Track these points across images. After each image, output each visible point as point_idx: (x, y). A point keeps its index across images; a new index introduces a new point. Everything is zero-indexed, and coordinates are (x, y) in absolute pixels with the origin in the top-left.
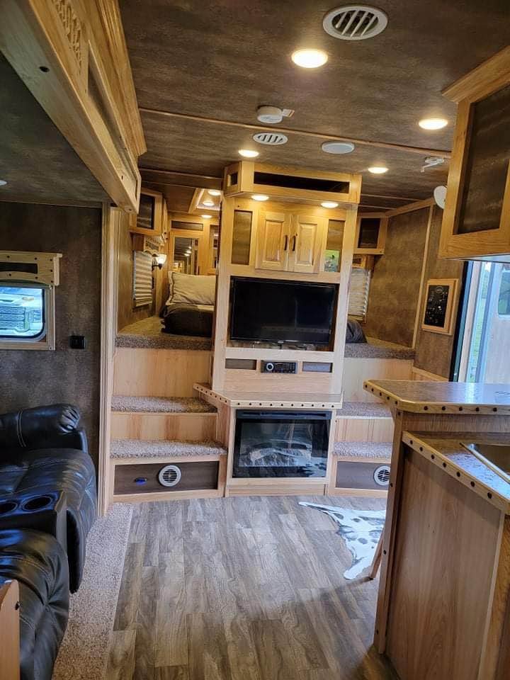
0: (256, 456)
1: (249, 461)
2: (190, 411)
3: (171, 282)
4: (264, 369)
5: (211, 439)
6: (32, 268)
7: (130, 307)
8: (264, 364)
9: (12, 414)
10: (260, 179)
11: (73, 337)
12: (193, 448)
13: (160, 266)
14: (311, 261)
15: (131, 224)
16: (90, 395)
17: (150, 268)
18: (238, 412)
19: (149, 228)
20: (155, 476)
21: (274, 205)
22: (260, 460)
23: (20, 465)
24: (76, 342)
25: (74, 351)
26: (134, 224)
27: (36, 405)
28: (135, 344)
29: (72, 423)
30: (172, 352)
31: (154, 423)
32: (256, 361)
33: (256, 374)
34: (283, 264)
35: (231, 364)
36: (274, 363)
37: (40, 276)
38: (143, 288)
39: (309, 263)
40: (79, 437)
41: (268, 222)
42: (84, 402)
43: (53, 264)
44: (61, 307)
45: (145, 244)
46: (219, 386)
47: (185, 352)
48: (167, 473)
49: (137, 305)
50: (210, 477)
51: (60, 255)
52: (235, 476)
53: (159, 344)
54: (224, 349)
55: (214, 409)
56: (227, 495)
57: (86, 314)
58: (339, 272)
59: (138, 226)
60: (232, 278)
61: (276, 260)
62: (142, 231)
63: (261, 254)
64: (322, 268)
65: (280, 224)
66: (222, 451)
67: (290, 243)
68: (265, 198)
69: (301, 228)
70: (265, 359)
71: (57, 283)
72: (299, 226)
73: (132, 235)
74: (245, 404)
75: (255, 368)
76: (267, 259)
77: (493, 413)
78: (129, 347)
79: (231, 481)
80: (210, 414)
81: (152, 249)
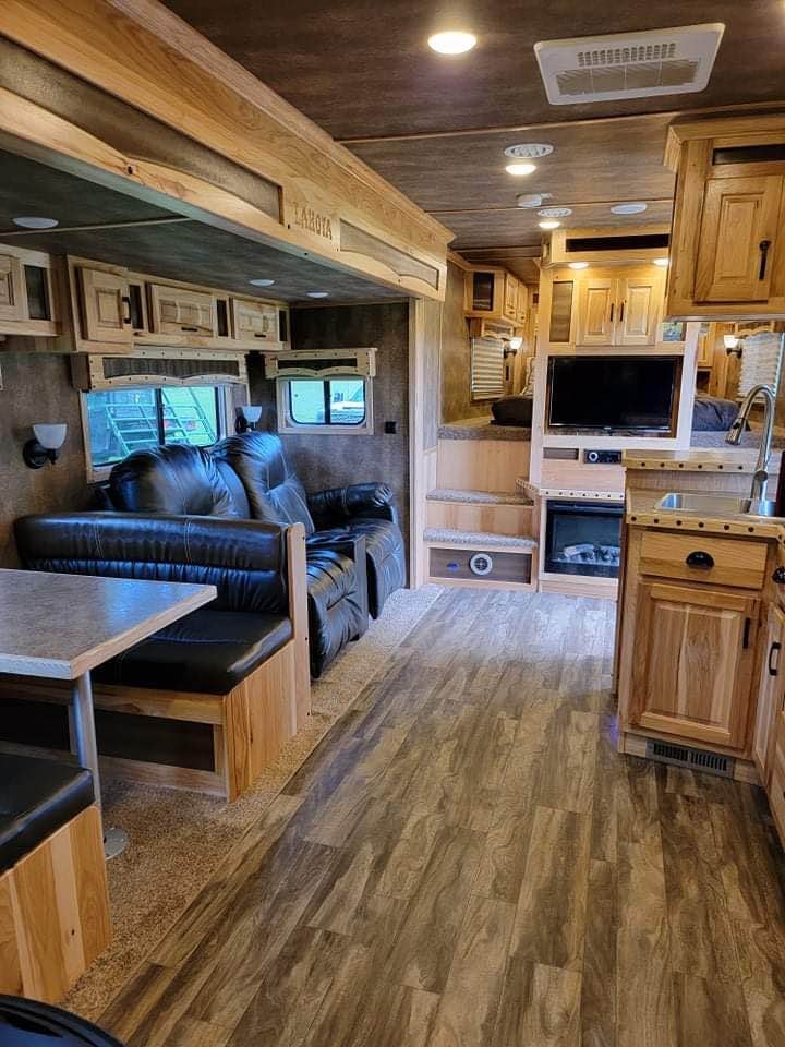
0: (571, 553)
1: (563, 557)
2: (505, 503)
3: (528, 370)
4: (587, 460)
5: (527, 532)
6: (353, 363)
7: (466, 401)
8: (587, 452)
9: (340, 489)
10: (574, 245)
11: (387, 423)
12: (504, 539)
13: (514, 352)
14: (644, 331)
15: (466, 308)
16: (402, 475)
17: (502, 355)
18: (550, 502)
19: (486, 309)
20: (466, 562)
21: (597, 270)
22: (577, 555)
23: (344, 528)
24: (390, 428)
25: (388, 435)
26: (469, 306)
27: (358, 482)
28: (456, 435)
29: (385, 498)
30: (494, 442)
31: (470, 513)
32: (577, 450)
33: (578, 464)
34: (609, 338)
35: (550, 453)
36: (598, 452)
37: (359, 369)
38: (489, 379)
39: (641, 333)
40: (390, 511)
41: (591, 292)
42: (397, 483)
43: (369, 357)
44: (378, 397)
45: (483, 328)
46: (535, 478)
47: (507, 443)
48: (478, 561)
49: (476, 398)
50: (523, 570)
51: (376, 349)
52: (547, 570)
53: (482, 434)
54: (542, 437)
55: (531, 502)
56: (541, 590)
57: (397, 401)
58: (683, 340)
59: (475, 308)
60: (550, 358)
61: (600, 333)
62: (478, 314)
63: (582, 330)
64: (659, 338)
65: (604, 292)
66: (534, 543)
67: (617, 312)
68: (585, 265)
69: (632, 293)
70: (589, 448)
71: (373, 373)
72: (628, 290)
73: (468, 320)
74: (554, 494)
75: (577, 458)
76: (589, 333)
77: (719, 470)
78: (450, 438)
79: (544, 576)
80: (526, 507)
81: (498, 332)
